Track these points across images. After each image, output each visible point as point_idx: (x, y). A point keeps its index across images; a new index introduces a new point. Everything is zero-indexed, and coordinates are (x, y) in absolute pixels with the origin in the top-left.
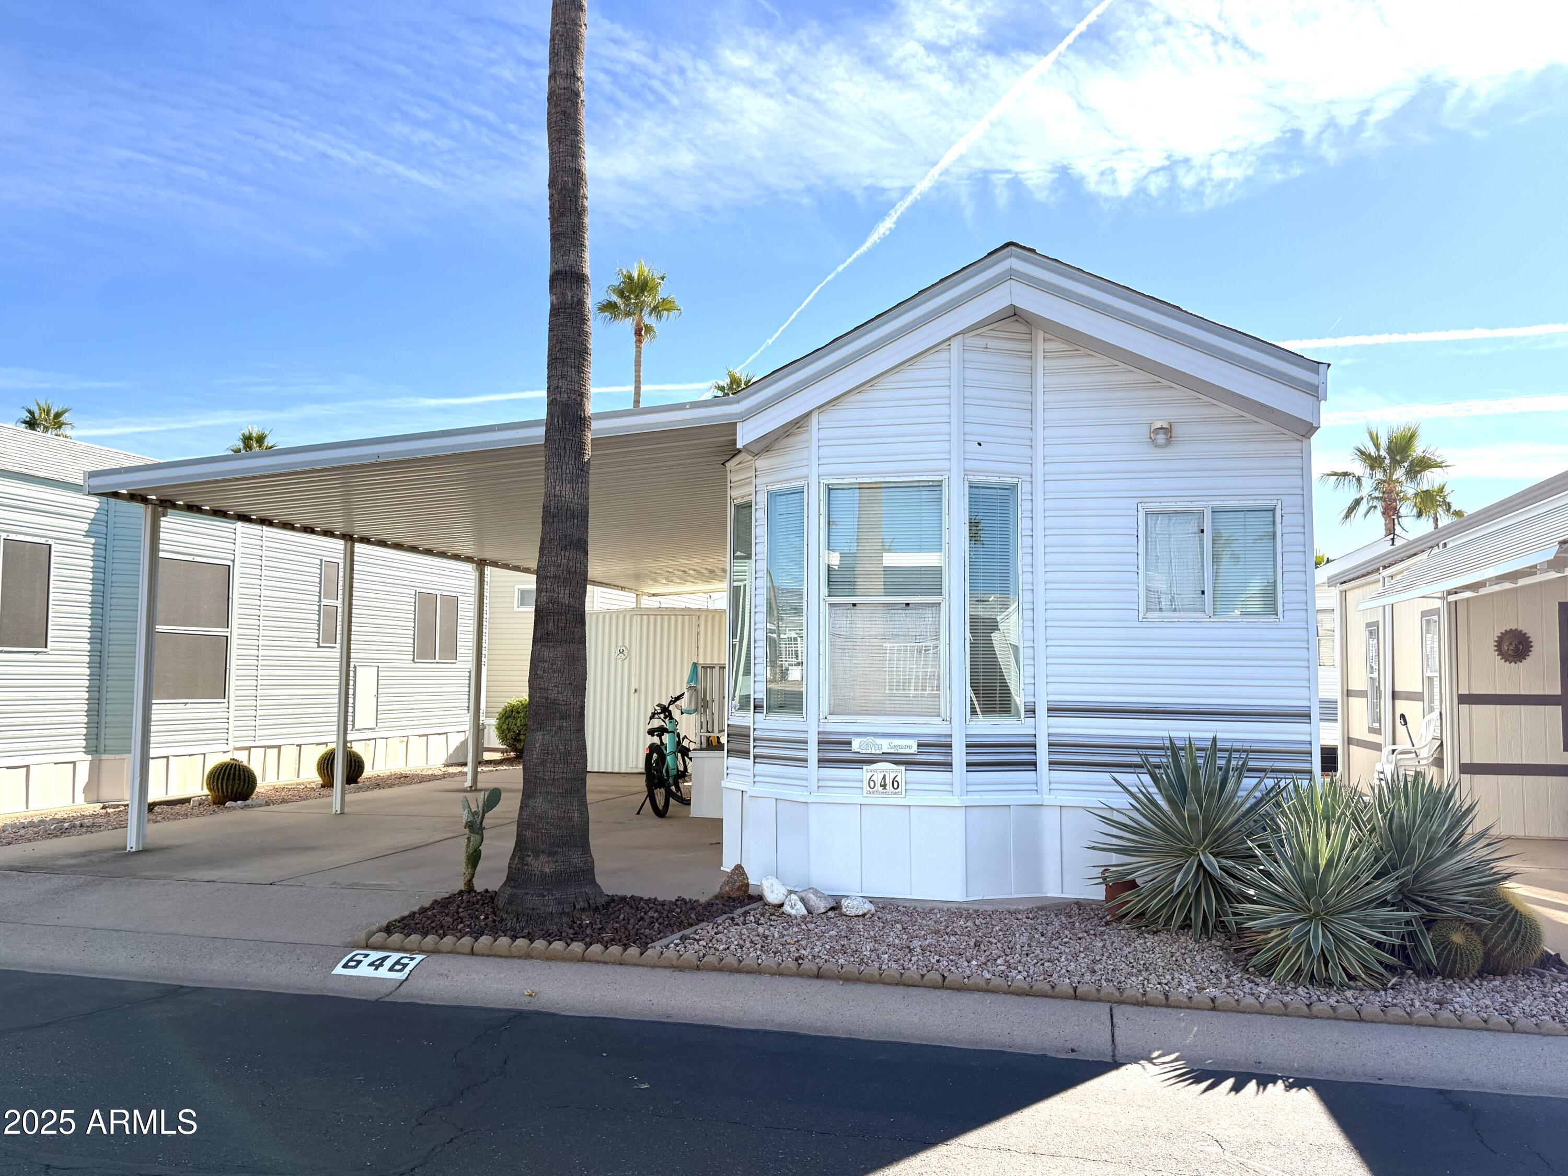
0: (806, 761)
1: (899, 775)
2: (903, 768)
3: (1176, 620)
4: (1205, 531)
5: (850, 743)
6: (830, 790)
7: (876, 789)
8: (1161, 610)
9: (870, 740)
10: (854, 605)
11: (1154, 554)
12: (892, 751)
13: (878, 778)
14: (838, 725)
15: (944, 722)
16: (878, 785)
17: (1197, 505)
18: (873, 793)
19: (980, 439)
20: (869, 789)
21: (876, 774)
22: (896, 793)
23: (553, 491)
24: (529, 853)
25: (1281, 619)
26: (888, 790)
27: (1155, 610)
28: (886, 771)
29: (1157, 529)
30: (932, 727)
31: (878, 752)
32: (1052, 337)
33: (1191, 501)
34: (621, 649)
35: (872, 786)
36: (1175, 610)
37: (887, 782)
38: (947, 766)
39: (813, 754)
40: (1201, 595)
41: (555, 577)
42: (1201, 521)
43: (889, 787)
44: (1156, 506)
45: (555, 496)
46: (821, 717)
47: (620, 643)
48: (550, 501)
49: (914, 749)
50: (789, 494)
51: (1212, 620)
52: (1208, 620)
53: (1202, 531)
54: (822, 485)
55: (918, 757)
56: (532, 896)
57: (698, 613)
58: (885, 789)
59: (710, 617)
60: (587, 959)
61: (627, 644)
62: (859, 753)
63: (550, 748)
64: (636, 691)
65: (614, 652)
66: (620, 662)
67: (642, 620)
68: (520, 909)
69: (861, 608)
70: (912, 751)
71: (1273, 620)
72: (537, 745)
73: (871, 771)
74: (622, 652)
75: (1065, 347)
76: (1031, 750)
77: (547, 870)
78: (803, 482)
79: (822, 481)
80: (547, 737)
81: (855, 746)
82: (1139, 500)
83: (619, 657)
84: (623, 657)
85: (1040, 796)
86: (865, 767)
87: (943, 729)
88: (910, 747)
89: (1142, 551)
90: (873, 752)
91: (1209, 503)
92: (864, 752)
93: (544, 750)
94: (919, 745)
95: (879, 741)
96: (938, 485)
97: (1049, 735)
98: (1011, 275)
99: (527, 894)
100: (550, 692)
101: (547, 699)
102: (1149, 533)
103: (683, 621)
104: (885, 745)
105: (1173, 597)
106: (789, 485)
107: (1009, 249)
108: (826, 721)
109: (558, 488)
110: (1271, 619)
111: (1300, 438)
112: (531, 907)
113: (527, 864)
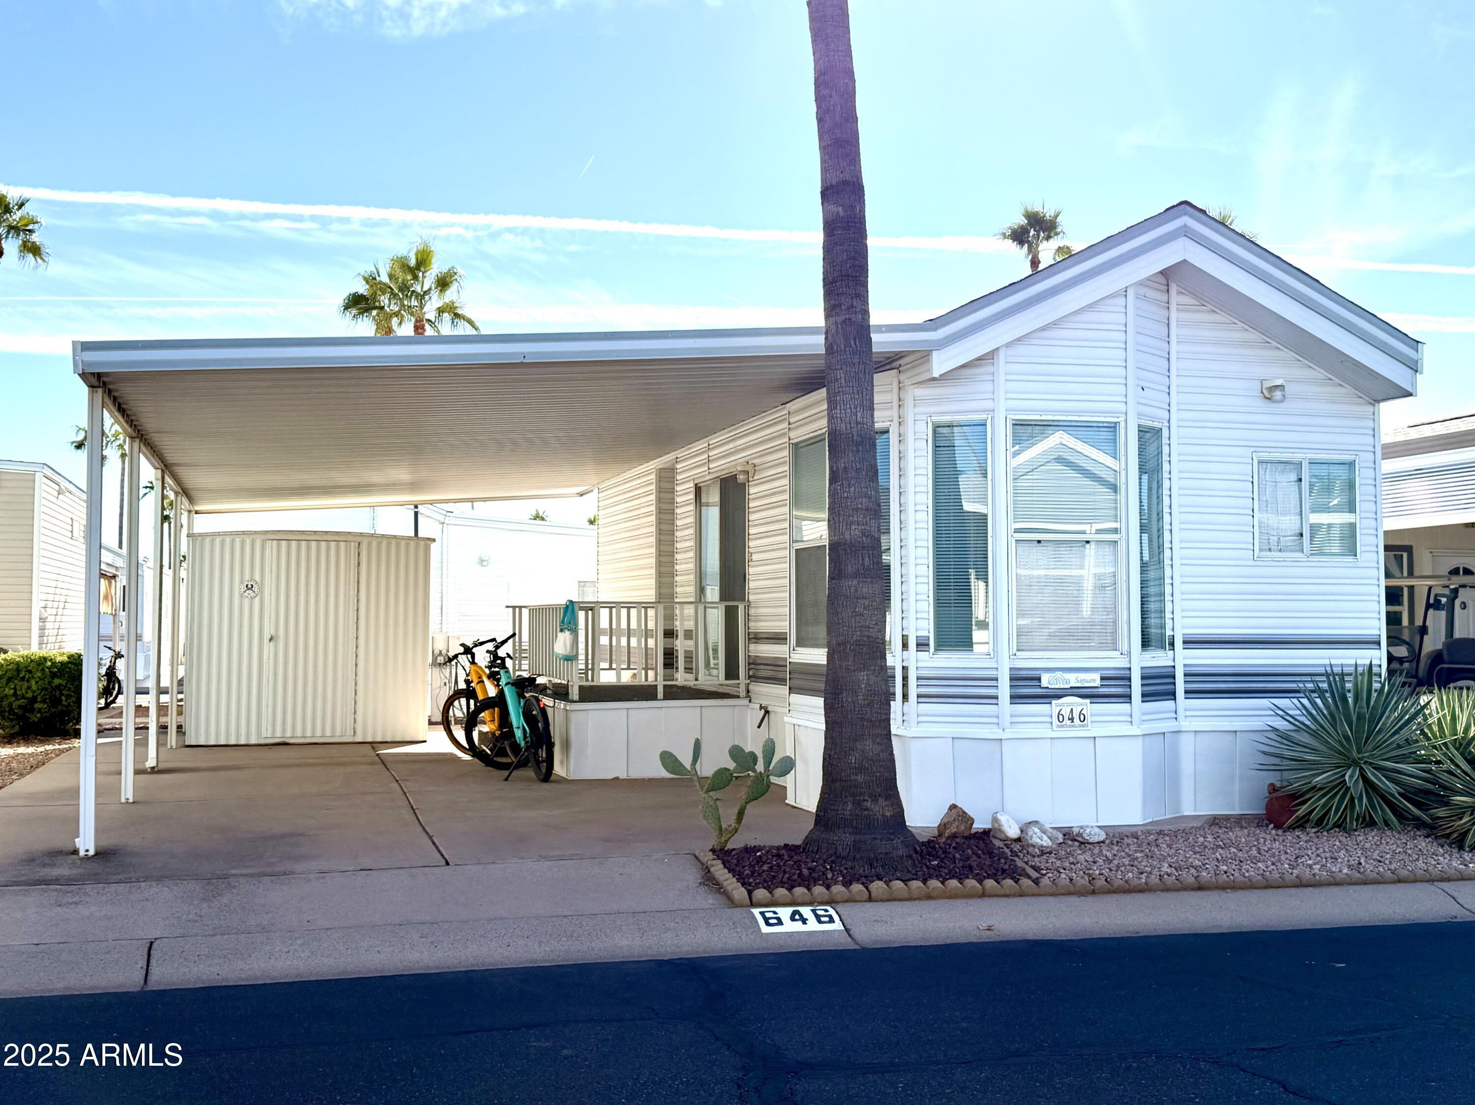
0: (996, 698)
1: (1085, 707)
2: (1088, 701)
3: (1282, 559)
4: (1303, 480)
5: (1039, 679)
6: (1022, 726)
7: (1064, 723)
8: (1270, 550)
9: (1058, 675)
10: (1039, 542)
11: (1264, 499)
12: (1079, 685)
13: (1066, 712)
14: (1028, 661)
15: (1122, 656)
16: (1066, 718)
17: (1298, 456)
18: (1062, 726)
19: (1144, 384)
20: (1058, 722)
21: (1064, 708)
22: (1083, 726)
23: (854, 417)
24: (866, 798)
25: (1359, 560)
26: (1075, 723)
27: (1266, 550)
28: (1072, 704)
29: (1267, 476)
30: (1113, 661)
31: (1066, 686)
32: (1183, 291)
33: (1293, 453)
34: (250, 584)
35: (1061, 720)
36: (1280, 550)
37: (1074, 716)
38: (1127, 698)
39: (1004, 690)
40: (1299, 538)
41: (867, 509)
42: (1299, 471)
43: (1076, 720)
44: (1265, 456)
45: (857, 423)
46: (1011, 654)
47: (247, 577)
48: (851, 428)
49: (1098, 683)
50: (974, 425)
51: (1310, 560)
52: (1306, 560)
53: (1300, 480)
54: (1008, 419)
55: (1101, 690)
56: (881, 840)
57: (358, 539)
58: (1073, 722)
59: (374, 544)
60: (987, 894)
61: (257, 577)
62: (1047, 688)
63: (876, 689)
64: (271, 640)
65: (238, 588)
66: (246, 602)
67: (279, 546)
68: (872, 855)
69: (1045, 544)
70: (1096, 685)
71: (1352, 560)
72: (863, 686)
73: (1062, 705)
74: (250, 588)
75: (1193, 302)
76: (1170, 680)
77: (888, 814)
78: (986, 416)
79: (1008, 416)
80: (872, 677)
81: (1044, 682)
82: (1253, 449)
83: (246, 594)
84: (253, 594)
85: (1177, 723)
86: (1054, 702)
87: (1122, 663)
88: (1094, 681)
89: (1256, 497)
90: (1062, 686)
91: (1307, 455)
92: (1053, 687)
93: (871, 690)
94: (1102, 679)
95: (1067, 676)
96: (1113, 427)
97: (1185, 665)
98: (1186, 232)
99: (875, 839)
100: (871, 630)
101: (869, 637)
102: (1260, 480)
103: (338, 549)
104: (1073, 680)
105: (1279, 539)
106: (964, 417)
107: (1183, 206)
108: (1015, 657)
109: (859, 415)
110: (1350, 559)
111: (1373, 402)
112: (884, 851)
113: (867, 809)
